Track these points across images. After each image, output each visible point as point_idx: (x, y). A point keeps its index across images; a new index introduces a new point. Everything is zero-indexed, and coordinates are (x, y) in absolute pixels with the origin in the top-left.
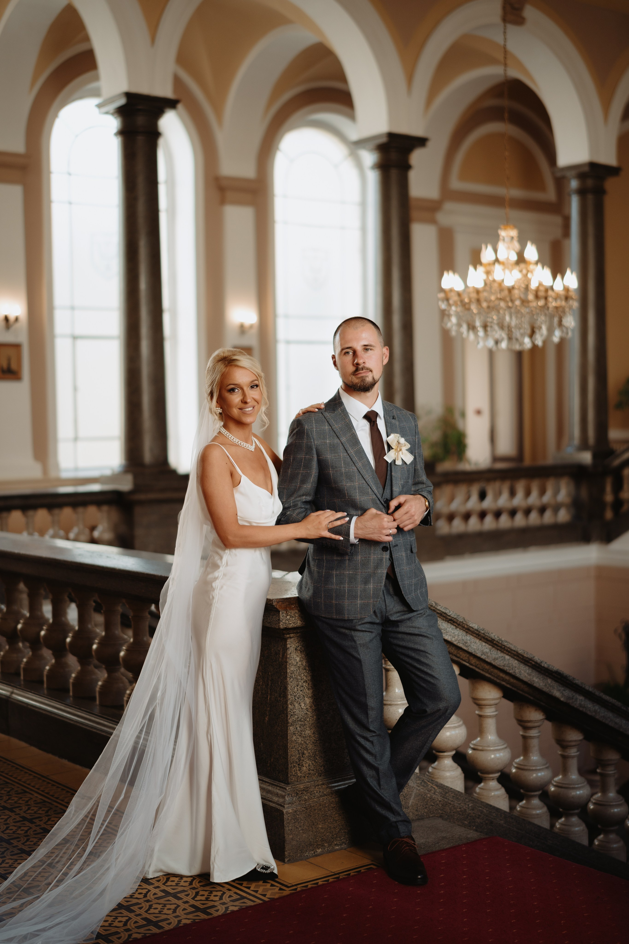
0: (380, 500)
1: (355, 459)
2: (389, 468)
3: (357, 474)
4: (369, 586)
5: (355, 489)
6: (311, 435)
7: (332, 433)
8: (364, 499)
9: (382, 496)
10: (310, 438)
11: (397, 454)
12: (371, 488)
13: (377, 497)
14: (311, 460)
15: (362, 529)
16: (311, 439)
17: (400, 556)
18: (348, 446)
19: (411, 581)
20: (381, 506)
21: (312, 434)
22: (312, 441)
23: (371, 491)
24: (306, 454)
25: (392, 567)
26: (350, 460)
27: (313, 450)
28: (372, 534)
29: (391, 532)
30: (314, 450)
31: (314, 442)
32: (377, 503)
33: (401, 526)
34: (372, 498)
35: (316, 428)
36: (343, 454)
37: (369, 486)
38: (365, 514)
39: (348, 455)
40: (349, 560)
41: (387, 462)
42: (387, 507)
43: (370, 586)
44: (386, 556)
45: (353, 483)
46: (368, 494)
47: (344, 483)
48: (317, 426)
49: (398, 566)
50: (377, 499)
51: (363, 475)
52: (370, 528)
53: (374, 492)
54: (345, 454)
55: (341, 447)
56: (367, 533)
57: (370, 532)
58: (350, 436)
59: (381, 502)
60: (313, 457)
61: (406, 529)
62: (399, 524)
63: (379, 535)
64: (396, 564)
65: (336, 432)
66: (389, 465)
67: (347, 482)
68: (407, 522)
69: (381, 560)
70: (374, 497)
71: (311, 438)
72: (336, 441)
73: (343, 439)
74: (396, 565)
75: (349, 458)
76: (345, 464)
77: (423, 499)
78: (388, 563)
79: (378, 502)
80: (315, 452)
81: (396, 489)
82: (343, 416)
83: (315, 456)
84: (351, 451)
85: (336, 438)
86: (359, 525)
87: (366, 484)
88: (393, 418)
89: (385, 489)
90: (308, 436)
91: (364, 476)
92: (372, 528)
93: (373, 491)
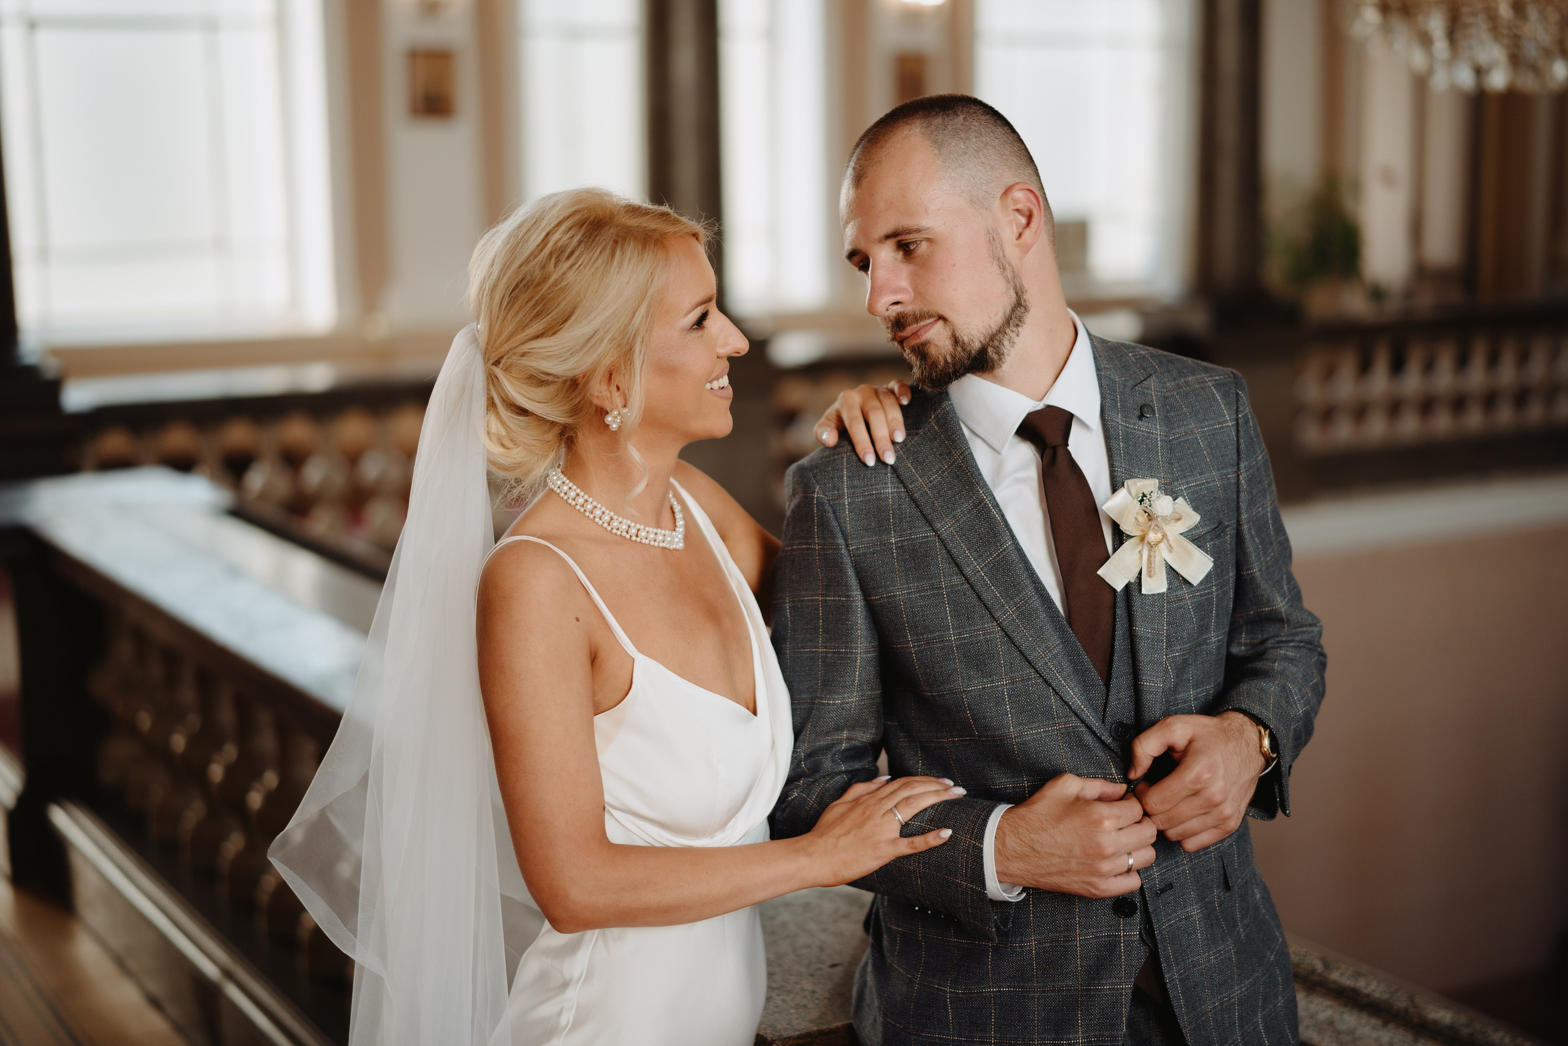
0: (1094, 733)
1: (992, 593)
2: (1120, 612)
3: (1002, 648)
4: (1069, 1039)
5: (999, 702)
6: (835, 523)
7: (908, 508)
8: (1036, 734)
9: (1104, 715)
10: (832, 531)
11: (1150, 556)
12: (1057, 693)
13: (1083, 721)
14: (843, 611)
15: (1021, 857)
16: (834, 537)
17: (1180, 921)
18: (961, 549)
19: (1229, 996)
20: (1101, 753)
21: (837, 519)
22: (841, 541)
23: (1059, 703)
24: (827, 587)
25: (1153, 966)
26: (974, 600)
27: (846, 573)
28: (1061, 873)
29: (1131, 861)
30: (850, 572)
31: (847, 546)
32: (1085, 747)
33: (1173, 833)
34: (1066, 728)
35: (852, 496)
36: (949, 580)
37: (1050, 685)
38: (1037, 796)
39: (967, 579)
40: (996, 949)
41: (1114, 590)
42: (1126, 759)
43: (1074, 1039)
44: (1131, 931)
45: (992, 682)
46: (1048, 714)
47: (959, 683)
48: (854, 487)
49: (1176, 959)
50: (1083, 729)
51: (1023, 648)
52: (1053, 855)
53: (1069, 706)
54: (957, 579)
55: (941, 555)
56: (1043, 871)
57: (1053, 869)
58: (969, 512)
59: (1099, 739)
60: (848, 596)
61: (1191, 845)
62: (1162, 828)
63: (1086, 879)
64: (1167, 952)
65: (922, 501)
66: (1119, 599)
67: (970, 678)
68: (1193, 824)
69: (1112, 946)
70: (1074, 722)
71: (837, 530)
72: (923, 532)
73: (946, 527)
74: (1167, 959)
75: (970, 593)
76: (955, 613)
77: (1251, 730)
78: (1141, 954)
79: (1089, 739)
80: (853, 581)
81: (1154, 683)
82: (944, 442)
83: (857, 595)
84: (975, 567)
85: (921, 523)
86: (1011, 842)
87: (1040, 680)
88: (1141, 416)
89: (1113, 691)
90: (824, 525)
91: (1027, 653)
92: (1060, 857)
93: (1066, 703)
